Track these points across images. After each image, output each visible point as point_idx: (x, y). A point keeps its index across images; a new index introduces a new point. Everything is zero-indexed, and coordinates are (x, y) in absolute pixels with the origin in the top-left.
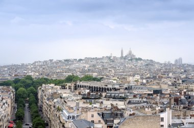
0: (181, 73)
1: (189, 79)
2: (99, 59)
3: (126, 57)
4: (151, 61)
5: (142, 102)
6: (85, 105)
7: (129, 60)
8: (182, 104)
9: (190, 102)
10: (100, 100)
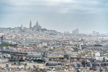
0: (79, 41)
1: (87, 46)
2: (12, 29)
3: (34, 27)
4: (54, 31)
5: (57, 64)
6: (14, 67)
7: (36, 30)
8: (88, 66)
9: (93, 64)
10: (24, 63)
